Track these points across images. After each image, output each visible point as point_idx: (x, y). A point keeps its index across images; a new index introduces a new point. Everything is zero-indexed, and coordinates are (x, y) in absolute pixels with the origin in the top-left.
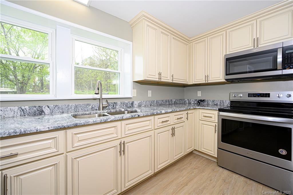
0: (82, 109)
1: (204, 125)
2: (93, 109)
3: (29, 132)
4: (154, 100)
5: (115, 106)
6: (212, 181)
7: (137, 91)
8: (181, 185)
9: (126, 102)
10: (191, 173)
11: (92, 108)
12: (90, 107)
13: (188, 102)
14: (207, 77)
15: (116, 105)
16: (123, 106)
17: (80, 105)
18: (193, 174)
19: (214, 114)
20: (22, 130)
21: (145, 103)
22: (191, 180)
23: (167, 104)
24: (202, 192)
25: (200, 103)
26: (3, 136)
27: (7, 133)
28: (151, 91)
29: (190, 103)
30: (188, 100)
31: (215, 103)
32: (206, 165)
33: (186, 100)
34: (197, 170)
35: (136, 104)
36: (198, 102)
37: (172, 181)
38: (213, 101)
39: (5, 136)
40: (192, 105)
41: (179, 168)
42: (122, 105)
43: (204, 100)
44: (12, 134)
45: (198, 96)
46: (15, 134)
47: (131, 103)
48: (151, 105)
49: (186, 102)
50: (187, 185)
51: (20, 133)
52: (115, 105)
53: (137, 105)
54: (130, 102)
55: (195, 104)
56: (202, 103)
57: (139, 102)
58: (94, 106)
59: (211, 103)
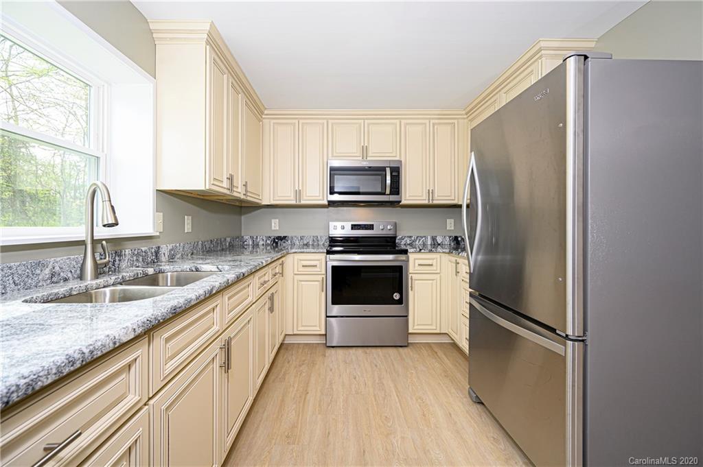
0: (16, 285)
1: (303, 283)
2: (55, 279)
3: (99, 354)
4: (196, 240)
5: (117, 262)
6: (333, 371)
7: (163, 215)
8: (300, 397)
9: (143, 249)
10: (300, 375)
11: (53, 275)
12: (47, 271)
13: (251, 243)
14: (298, 193)
15: (120, 260)
16: (137, 260)
17: (10, 268)
18: (304, 374)
19: (319, 260)
20: (86, 351)
21: (181, 249)
22: (308, 383)
23: (219, 248)
24: (333, 390)
25: (277, 243)
26: (46, 384)
27: (54, 371)
28: (190, 217)
29: (255, 245)
30: (252, 237)
31: (305, 242)
32: (311, 354)
33: (247, 237)
34: (303, 366)
35: (164, 254)
36: (274, 241)
37: (283, 401)
38: (301, 239)
39: (50, 381)
40: (261, 247)
41: (277, 377)
42: (135, 258)
43: (285, 237)
44: (66, 371)
45: (273, 228)
46: (72, 369)
47: (155, 252)
48: (192, 254)
49: (245, 243)
50: (308, 393)
51: (82, 361)
52: (117, 258)
53: (166, 256)
54: (152, 248)
55: (267, 245)
56: (282, 242)
57: (170, 247)
58: (57, 269)
59: (297, 242)
